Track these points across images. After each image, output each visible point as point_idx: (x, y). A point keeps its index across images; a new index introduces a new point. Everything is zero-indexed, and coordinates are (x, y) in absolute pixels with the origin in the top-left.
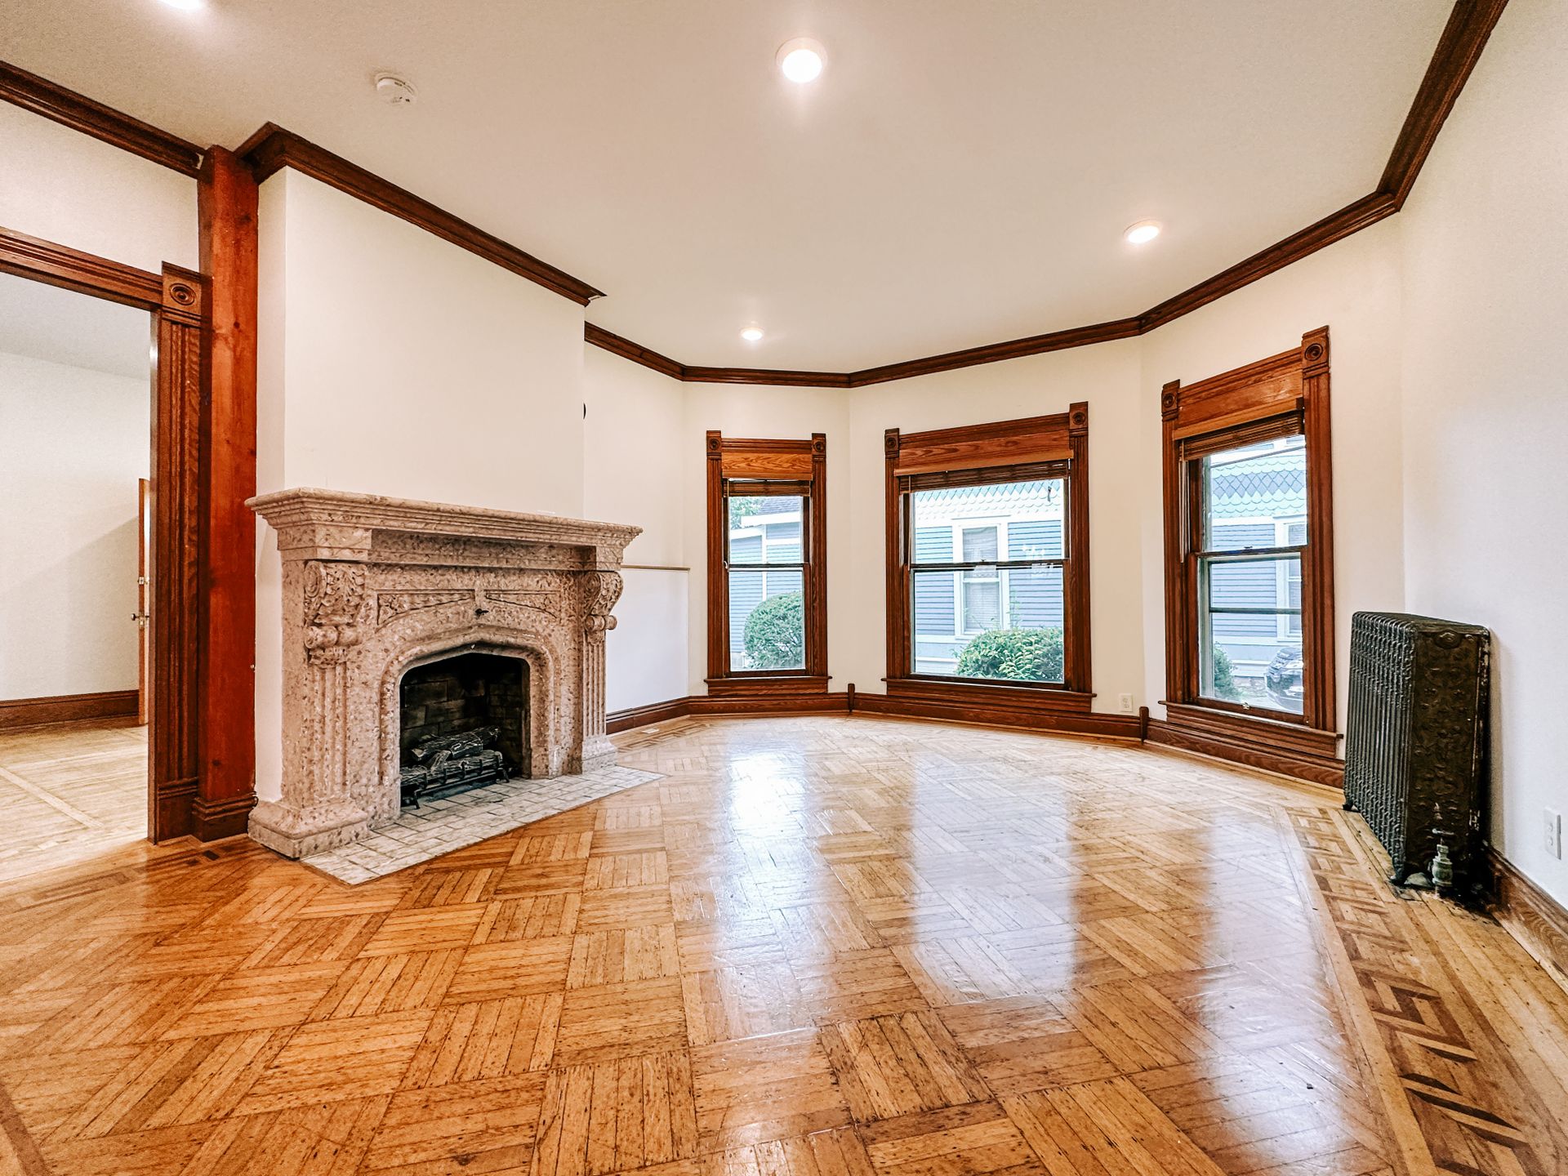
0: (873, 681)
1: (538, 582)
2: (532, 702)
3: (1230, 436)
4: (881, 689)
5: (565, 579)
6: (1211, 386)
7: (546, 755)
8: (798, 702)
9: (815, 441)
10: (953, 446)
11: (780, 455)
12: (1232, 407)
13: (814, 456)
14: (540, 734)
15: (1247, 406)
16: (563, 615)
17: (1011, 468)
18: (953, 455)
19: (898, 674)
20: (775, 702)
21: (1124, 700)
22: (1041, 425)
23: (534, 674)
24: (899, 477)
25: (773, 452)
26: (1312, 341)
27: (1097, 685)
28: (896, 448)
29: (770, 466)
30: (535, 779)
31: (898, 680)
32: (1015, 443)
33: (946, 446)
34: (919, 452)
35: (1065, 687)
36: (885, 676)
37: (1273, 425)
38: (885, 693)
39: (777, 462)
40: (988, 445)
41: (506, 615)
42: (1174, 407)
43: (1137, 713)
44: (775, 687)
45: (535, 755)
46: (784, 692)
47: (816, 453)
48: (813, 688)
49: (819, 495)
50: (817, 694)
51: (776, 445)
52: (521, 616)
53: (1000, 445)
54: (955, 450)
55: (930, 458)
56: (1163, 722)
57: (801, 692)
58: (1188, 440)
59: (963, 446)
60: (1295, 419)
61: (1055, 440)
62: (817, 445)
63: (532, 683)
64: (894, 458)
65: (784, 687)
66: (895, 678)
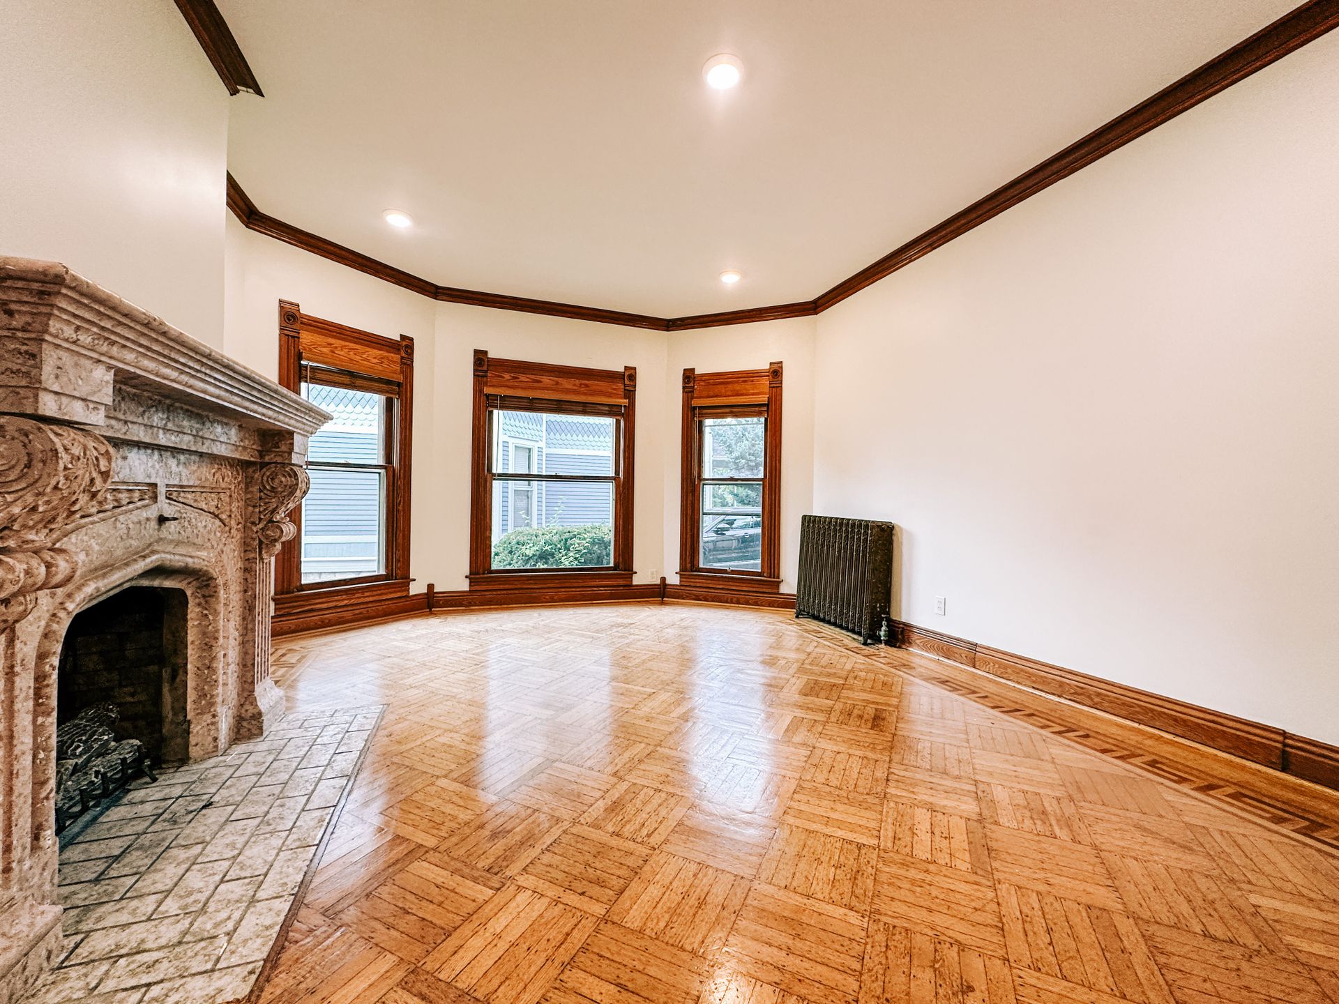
0: (455, 579)
1: (214, 474)
2: (190, 652)
3: (728, 410)
4: (464, 586)
5: (235, 473)
6: (715, 378)
7: (213, 724)
8: (380, 608)
9: (404, 343)
10: (538, 378)
11: (368, 349)
12: (729, 393)
13: (402, 358)
14: (202, 695)
15: (738, 395)
16: (233, 522)
17: (584, 404)
18: (536, 385)
19: (481, 571)
20: (357, 612)
21: (652, 574)
22: (607, 376)
23: (193, 611)
24: (487, 396)
25: (361, 344)
26: (775, 367)
27: (636, 566)
28: (485, 368)
29: (357, 358)
30: (196, 762)
31: (482, 576)
32: (587, 386)
33: (533, 377)
34: (507, 376)
35: (614, 568)
36: (468, 574)
37: (753, 409)
38: (467, 588)
39: (364, 356)
40: (567, 383)
41: (186, 524)
42: (692, 385)
43: (658, 582)
44: (356, 596)
45: (195, 728)
46: (367, 599)
47: (403, 355)
48: (395, 592)
49: (406, 398)
50: (400, 597)
51: (362, 337)
52: (199, 524)
53: (575, 385)
54: (540, 382)
55: (516, 384)
56: (677, 585)
57: (385, 597)
58: (701, 408)
59: (546, 380)
60: (765, 408)
61: (614, 389)
62: (404, 347)
63: (190, 624)
64: (482, 376)
65: (366, 594)
66: (478, 574)
